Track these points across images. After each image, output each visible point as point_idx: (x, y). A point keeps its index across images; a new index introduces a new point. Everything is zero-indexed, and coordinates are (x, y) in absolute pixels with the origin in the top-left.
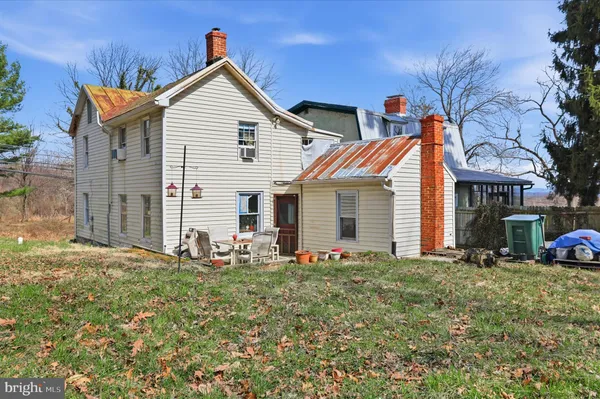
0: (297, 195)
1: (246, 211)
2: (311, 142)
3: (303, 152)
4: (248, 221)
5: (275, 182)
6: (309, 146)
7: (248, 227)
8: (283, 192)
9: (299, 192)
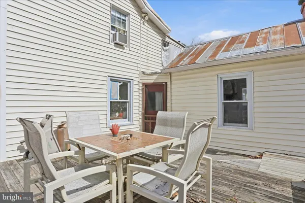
0: (166, 83)
1: (117, 98)
2: (168, 46)
3: (163, 52)
4: (118, 109)
5: (143, 72)
6: (167, 48)
7: (117, 114)
8: (152, 81)
9: (168, 81)
